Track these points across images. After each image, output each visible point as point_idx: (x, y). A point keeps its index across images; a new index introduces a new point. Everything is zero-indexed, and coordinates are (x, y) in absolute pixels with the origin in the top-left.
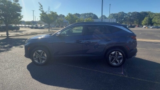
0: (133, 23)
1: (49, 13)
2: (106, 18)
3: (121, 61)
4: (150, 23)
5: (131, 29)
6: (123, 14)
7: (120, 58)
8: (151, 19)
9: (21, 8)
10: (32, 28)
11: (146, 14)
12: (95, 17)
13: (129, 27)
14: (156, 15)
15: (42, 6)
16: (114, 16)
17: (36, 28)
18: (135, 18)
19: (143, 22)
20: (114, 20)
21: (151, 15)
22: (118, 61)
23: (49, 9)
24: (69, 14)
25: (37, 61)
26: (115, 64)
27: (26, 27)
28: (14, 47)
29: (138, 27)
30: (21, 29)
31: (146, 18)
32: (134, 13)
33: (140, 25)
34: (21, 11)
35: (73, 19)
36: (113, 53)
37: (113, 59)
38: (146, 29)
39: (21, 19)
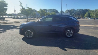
0: (80, 16)
1: (27, 8)
2: (63, 12)
3: (72, 35)
4: (89, 16)
5: (78, 19)
6: (74, 10)
7: (72, 33)
8: (90, 14)
9: (7, 4)
10: (14, 18)
11: (87, 10)
12: (57, 12)
13: (77, 18)
14: (92, 11)
15: (21, 3)
16: (69, 11)
17: (17, 18)
18: (81, 13)
19: (85, 16)
20: (69, 14)
21: (90, 11)
22: (70, 35)
23: (27, 5)
24: (40, 9)
25: (27, 36)
26: (69, 36)
27: (9, 18)
28: (7, 30)
29: (83, 18)
30: (6, 19)
31: (87, 13)
32: (80, 9)
33: (83, 17)
34: (7, 7)
35: (43, 13)
36: (68, 31)
37: (68, 34)
38: (87, 19)
39: (6, 12)
